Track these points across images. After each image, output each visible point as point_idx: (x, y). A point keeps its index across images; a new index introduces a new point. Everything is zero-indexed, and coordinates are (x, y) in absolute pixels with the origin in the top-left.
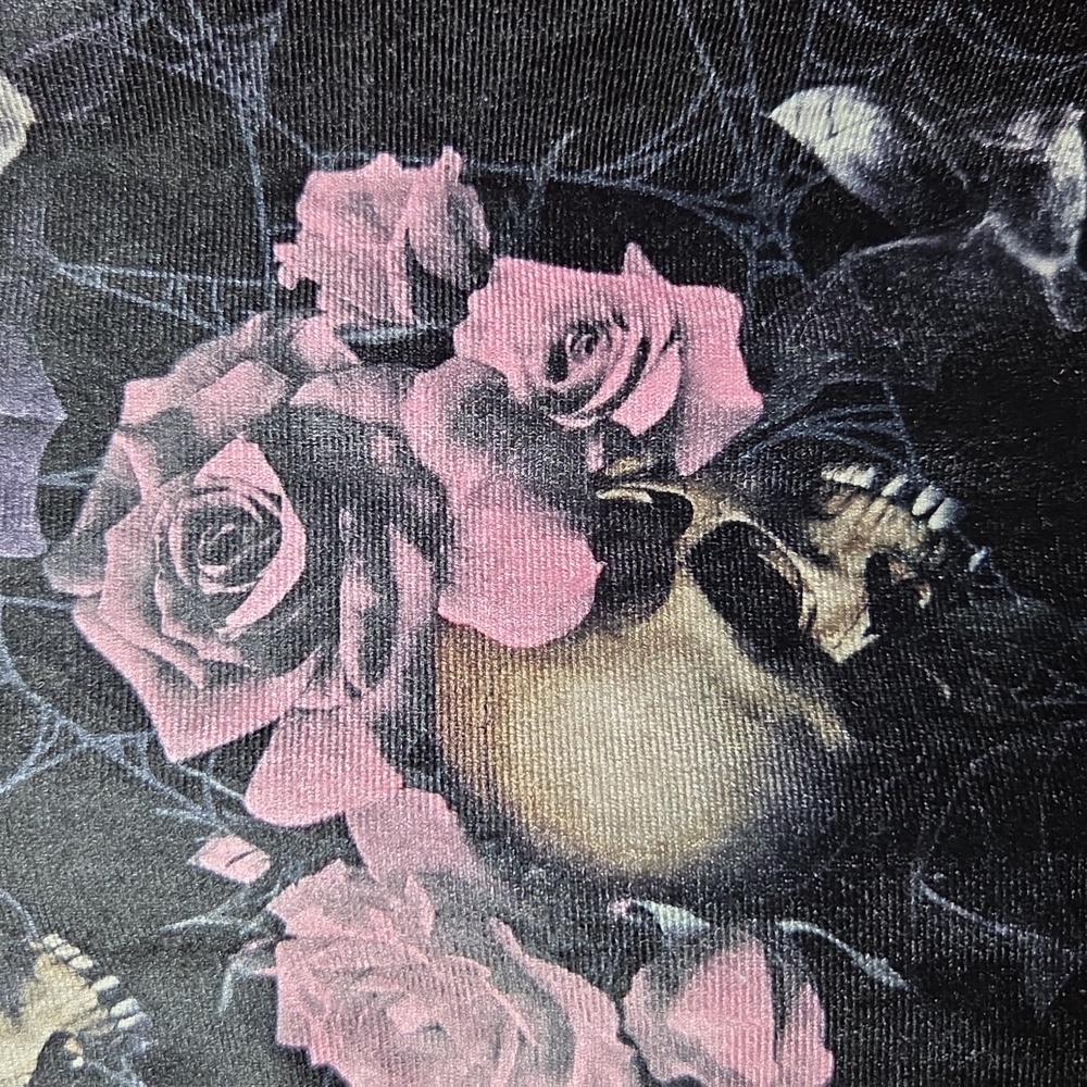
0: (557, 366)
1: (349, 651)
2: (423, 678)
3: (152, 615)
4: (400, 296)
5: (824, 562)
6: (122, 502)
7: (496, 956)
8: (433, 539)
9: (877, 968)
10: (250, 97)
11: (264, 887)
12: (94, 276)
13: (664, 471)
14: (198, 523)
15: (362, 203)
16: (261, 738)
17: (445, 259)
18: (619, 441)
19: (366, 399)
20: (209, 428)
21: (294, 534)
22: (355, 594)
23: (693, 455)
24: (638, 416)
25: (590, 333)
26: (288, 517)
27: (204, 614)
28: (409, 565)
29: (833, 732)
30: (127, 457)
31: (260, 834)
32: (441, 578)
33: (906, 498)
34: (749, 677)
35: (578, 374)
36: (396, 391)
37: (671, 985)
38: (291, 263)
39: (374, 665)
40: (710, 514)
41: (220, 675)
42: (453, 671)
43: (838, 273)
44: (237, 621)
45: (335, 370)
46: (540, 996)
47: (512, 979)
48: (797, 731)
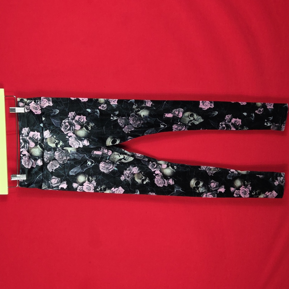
0: (79, 119)
1: (71, 130)
2: (74, 131)
3: (64, 129)
4: (73, 117)
5: (89, 126)
6: (63, 125)
7: (77, 140)
8: (74, 126)
9: (90, 140)
10: (67, 110)
11: (68, 138)
12: (61, 117)
13: (83, 123)
14: (65, 126)
15: (71, 114)
16: (68, 133)
17: (74, 116)
18: (81, 122)
19: (72, 121)
20: (66, 122)
21: (69, 126)
22: (71, 128)
23: (84, 122)
24: (82, 121)
25: (80, 118)
26: (69, 125)
27: (66, 129)
28: (73, 127)
29: (89, 132)
30: (63, 123)
31: (68, 136)
32: (75, 127)
33: (92, 124)
34: (86, 130)
35: (80, 120)
36: (73, 121)
37: (83, 141)
38: (69, 116)
39: (72, 131)
40: (85, 125)
41: (66, 131)
42: (75, 131)
43: (90, 116)
44: (67, 129)
45: (70, 120)
46: (79, 142)
47: (78, 141)
48: (88, 132)
